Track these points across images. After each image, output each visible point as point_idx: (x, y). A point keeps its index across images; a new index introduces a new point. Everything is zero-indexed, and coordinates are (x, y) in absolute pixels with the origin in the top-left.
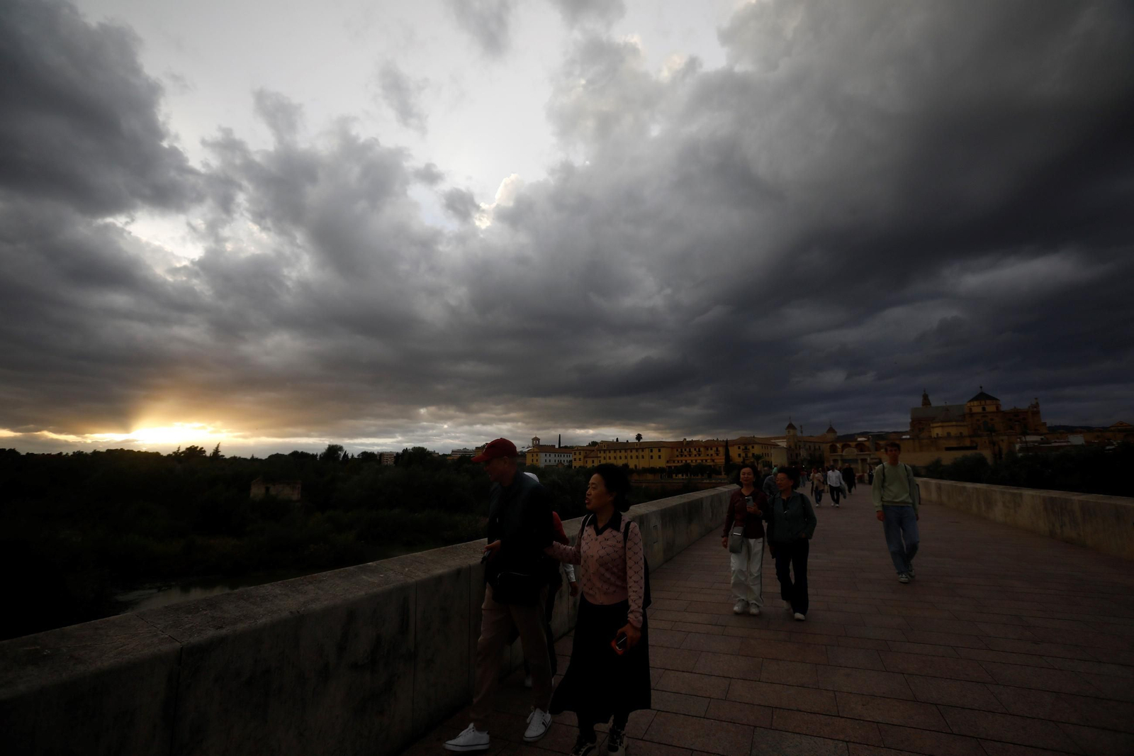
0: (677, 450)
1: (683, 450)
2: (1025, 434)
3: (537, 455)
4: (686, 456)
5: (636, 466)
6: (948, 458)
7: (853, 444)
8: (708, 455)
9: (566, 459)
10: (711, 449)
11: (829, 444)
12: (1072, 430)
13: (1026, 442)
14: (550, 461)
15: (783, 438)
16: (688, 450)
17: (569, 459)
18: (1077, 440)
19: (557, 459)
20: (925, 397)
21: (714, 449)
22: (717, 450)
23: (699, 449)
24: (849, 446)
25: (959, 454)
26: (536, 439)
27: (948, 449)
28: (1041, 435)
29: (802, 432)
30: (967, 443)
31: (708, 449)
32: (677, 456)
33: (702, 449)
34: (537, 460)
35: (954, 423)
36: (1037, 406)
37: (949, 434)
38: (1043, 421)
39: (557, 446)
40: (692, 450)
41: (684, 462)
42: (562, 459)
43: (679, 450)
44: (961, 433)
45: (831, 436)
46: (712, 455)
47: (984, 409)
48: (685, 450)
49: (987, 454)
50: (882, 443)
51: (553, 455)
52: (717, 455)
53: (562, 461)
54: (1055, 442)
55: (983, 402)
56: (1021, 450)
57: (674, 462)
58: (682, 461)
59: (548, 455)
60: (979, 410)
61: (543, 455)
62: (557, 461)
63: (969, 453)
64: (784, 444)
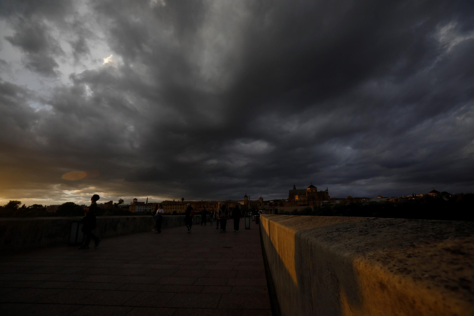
0: (198, 205)
1: (201, 205)
2: (324, 200)
3: (134, 207)
4: (202, 208)
5: (180, 212)
6: (299, 209)
7: (268, 203)
8: (211, 208)
9: (149, 209)
10: (213, 205)
12: (337, 199)
13: (324, 203)
14: (141, 209)
15: (243, 201)
16: (203, 205)
17: (150, 209)
18: (338, 202)
19: (145, 208)
20: (294, 186)
21: (214, 205)
22: (215, 206)
23: (208, 205)
24: (267, 204)
25: (304, 207)
26: (136, 199)
27: (300, 205)
28: (328, 200)
29: (249, 199)
30: (306, 203)
32: (198, 208)
34: (134, 209)
35: (302, 196)
36: (327, 190)
37: (301, 200)
38: (329, 195)
39: (145, 203)
40: (205, 205)
41: (201, 210)
42: (147, 208)
43: (199, 205)
44: (304, 200)
45: (261, 201)
46: (213, 208)
47: (312, 191)
48: (202, 205)
49: (312, 207)
50: (279, 203)
51: (142, 207)
52: (215, 207)
53: (147, 210)
54: (332, 203)
55: (312, 188)
56: (322, 205)
57: (197, 210)
58: (200, 210)
59: (140, 207)
60: (310, 191)
61: (138, 206)
62: (144, 210)
63: (306, 207)
64: (243, 203)
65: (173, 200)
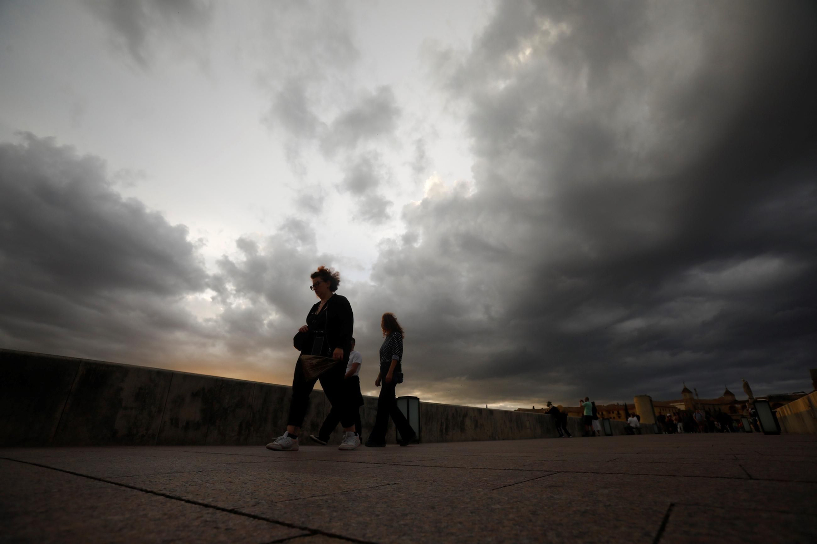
10: (613, 413)
11: (729, 406)
15: (681, 401)
21: (616, 412)
22: (619, 413)
23: (602, 413)
29: (697, 395)
31: (610, 413)
33: (604, 413)
45: (729, 398)
52: (619, 417)
64: (682, 407)
65: (532, 408)
